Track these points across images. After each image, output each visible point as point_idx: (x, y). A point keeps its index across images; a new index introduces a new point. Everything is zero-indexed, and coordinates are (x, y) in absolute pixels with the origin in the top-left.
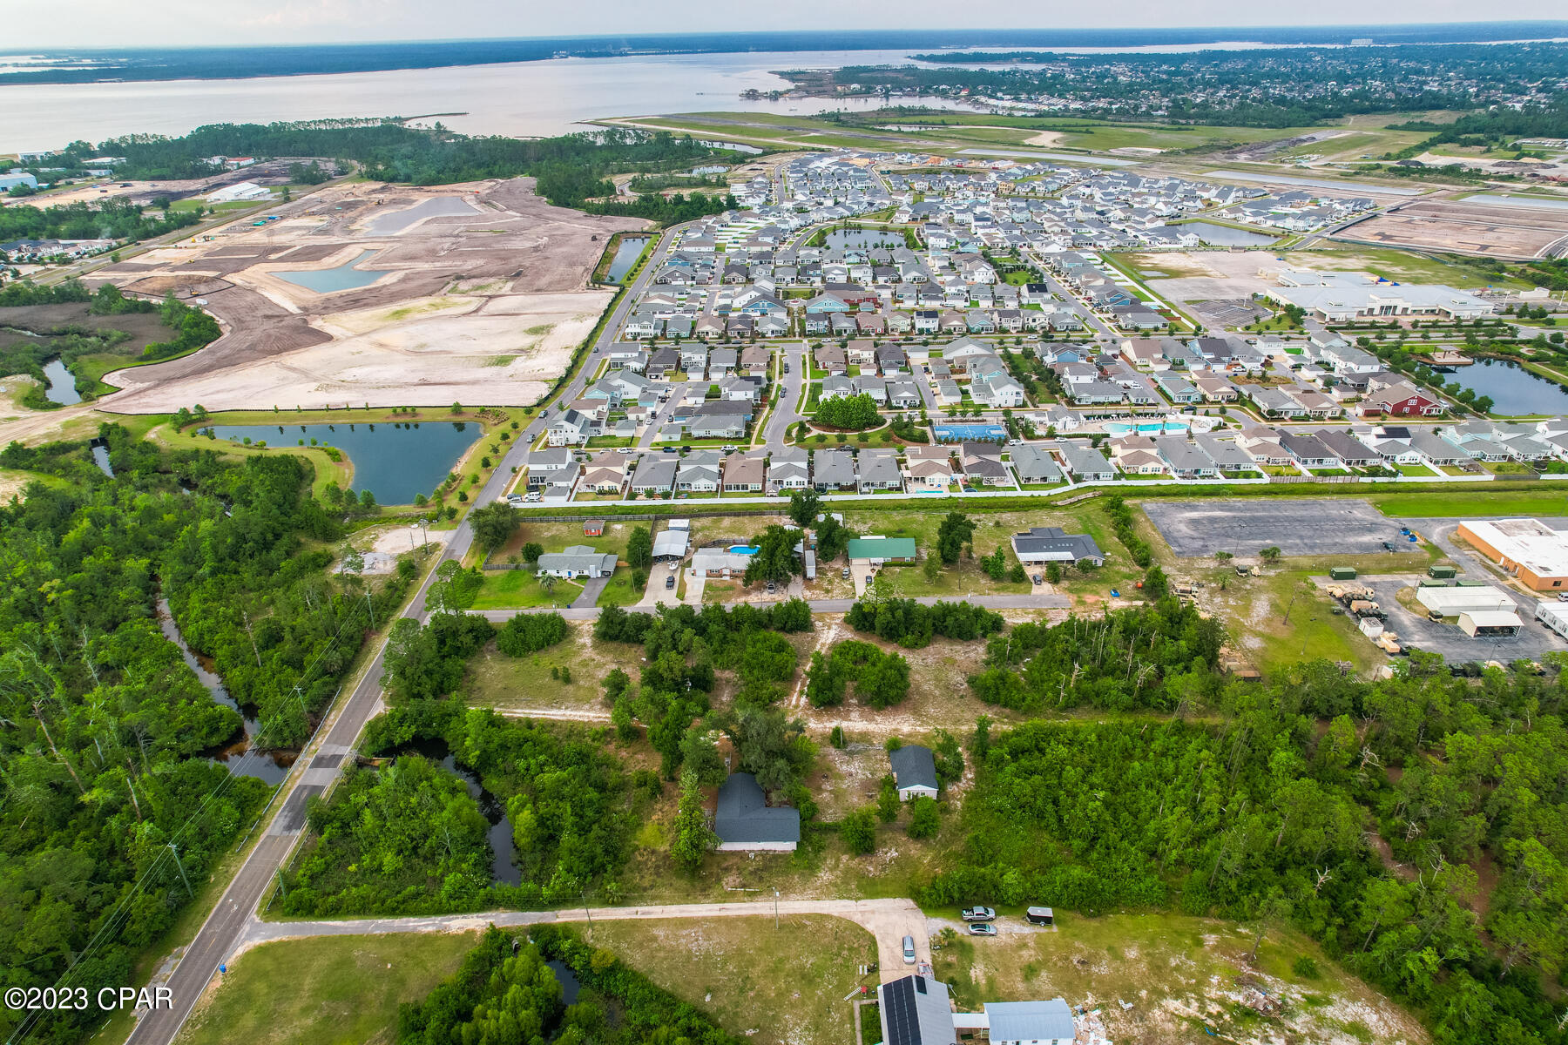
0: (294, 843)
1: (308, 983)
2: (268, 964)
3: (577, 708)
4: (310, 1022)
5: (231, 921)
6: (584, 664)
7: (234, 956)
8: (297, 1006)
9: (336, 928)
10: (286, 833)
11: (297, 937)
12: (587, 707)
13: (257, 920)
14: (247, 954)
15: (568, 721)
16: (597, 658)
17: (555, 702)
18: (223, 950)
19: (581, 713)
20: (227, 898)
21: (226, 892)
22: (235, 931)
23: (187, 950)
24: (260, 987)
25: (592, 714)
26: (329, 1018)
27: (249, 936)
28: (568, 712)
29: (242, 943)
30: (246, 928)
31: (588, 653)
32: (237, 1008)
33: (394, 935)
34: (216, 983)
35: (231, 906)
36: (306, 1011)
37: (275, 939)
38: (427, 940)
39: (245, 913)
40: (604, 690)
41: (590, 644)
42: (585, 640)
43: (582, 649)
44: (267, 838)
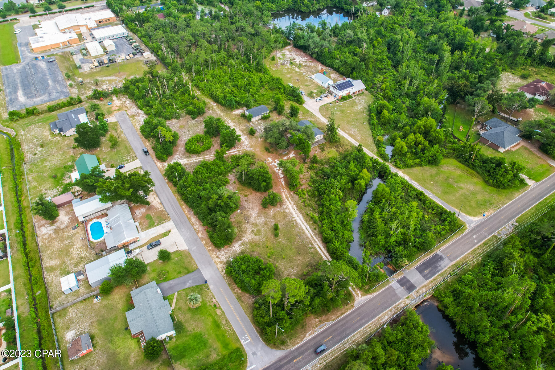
0: (442, 248)
1: (458, 195)
2: (468, 209)
3: (291, 213)
4: (461, 185)
5: (479, 231)
6: (258, 233)
7: (479, 218)
8: (463, 191)
9: (442, 203)
10: (444, 256)
11: (456, 210)
12: (287, 211)
13: (468, 226)
14: (474, 216)
15: (300, 212)
16: (249, 231)
17: (292, 224)
18: (482, 223)
19: (292, 211)
20: (477, 243)
21: (476, 246)
22: (476, 227)
23: (496, 233)
24: (473, 204)
25: (290, 206)
26: (456, 182)
27: (472, 222)
28: (295, 215)
29: (475, 221)
30: (473, 225)
31: (248, 237)
32: (482, 203)
33: (426, 188)
34: (489, 214)
35: (476, 238)
36: (461, 188)
37: (464, 214)
38: (417, 180)
39: (471, 231)
40: (272, 211)
41: (240, 243)
42: (237, 247)
43: (246, 243)
44: (451, 261)
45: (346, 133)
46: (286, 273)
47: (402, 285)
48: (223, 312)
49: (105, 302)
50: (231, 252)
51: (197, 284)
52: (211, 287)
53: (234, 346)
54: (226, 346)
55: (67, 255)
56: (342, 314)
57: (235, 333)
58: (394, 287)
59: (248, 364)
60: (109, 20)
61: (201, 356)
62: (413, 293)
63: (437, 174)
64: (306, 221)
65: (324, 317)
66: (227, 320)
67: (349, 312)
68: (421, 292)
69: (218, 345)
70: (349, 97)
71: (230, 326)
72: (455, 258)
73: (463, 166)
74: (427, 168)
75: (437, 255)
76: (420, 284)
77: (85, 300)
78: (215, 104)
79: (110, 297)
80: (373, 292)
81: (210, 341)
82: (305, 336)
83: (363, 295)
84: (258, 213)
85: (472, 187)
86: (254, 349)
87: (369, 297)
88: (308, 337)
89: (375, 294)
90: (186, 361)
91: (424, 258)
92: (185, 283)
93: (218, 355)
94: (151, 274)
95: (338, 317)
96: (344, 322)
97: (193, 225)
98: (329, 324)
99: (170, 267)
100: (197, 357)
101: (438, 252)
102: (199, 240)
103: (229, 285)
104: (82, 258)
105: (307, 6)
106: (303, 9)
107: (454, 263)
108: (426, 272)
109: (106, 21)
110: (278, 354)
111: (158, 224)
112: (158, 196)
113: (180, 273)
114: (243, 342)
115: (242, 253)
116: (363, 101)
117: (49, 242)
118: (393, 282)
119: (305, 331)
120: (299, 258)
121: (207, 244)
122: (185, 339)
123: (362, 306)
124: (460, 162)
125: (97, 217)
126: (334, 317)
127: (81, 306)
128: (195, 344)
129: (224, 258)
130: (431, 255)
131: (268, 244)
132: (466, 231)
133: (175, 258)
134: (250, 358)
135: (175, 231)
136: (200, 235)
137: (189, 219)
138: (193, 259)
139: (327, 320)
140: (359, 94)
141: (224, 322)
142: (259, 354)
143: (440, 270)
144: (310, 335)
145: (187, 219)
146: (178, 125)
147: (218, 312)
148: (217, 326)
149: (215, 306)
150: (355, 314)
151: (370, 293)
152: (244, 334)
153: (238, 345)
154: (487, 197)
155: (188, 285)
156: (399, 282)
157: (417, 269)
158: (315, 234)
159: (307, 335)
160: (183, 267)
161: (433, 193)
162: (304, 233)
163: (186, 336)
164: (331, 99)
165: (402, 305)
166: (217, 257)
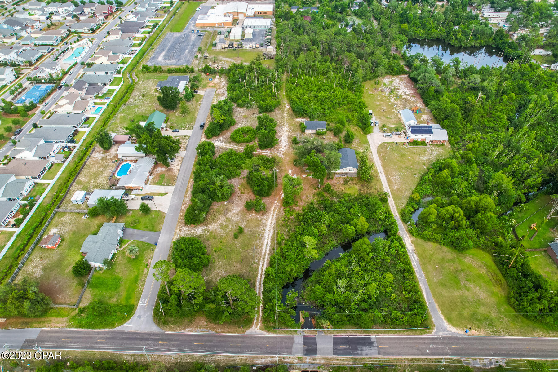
0: (382, 335)
1: (456, 294)
2: (454, 315)
3: (265, 225)
4: (472, 286)
5: (443, 344)
6: (225, 227)
7: (457, 331)
8: (468, 294)
9: (427, 293)
10: (375, 344)
11: (437, 307)
12: (264, 221)
13: (435, 330)
14: (454, 326)
15: (275, 228)
16: (219, 222)
17: (259, 236)
18: (456, 338)
19: (269, 224)
20: (428, 354)
21: (423, 357)
22: (444, 338)
23: (463, 358)
24: (466, 313)
25: (270, 219)
26: (467, 280)
27: (445, 330)
28: (268, 228)
29: (450, 331)
30: (441, 334)
31: (214, 227)
32: (479, 317)
33: (422, 269)
34: (474, 333)
35: (432, 349)
36: (468, 289)
37: (442, 316)
38: (420, 256)
39: (434, 339)
40: (252, 215)
41: (205, 227)
42: (199, 230)
43: (208, 231)
44: (379, 353)
45: (386, 177)
46: (217, 271)
47: (304, 343)
48: (148, 273)
49: (88, 221)
50: (192, 231)
51: (150, 242)
52: (157, 250)
53: (132, 302)
54: (128, 298)
55: (95, 178)
56: (229, 332)
57: (141, 293)
58: (296, 341)
59: (129, 322)
60: (266, 13)
61: (106, 294)
62: (308, 358)
63: (452, 261)
64: (272, 238)
65: (212, 325)
66: (144, 281)
67: (236, 334)
68: (318, 361)
69: (124, 294)
70: (423, 143)
71: (143, 286)
72: (385, 354)
73: (494, 267)
74: (446, 249)
75: (369, 338)
76: (323, 354)
77: (79, 213)
78: (288, 107)
79: (93, 220)
80: (272, 332)
81: (122, 288)
82: (184, 329)
83: (261, 329)
84: (239, 212)
85: (483, 295)
86: (142, 313)
87: (265, 334)
88: (187, 331)
89: (273, 335)
90: (96, 291)
91: (351, 333)
92: (143, 236)
93: (117, 301)
94: (128, 218)
95: (223, 332)
96: (224, 339)
97: (185, 196)
98: (211, 333)
99: (144, 220)
100: (104, 293)
101: (373, 337)
102: (179, 210)
103: (170, 255)
104: (101, 184)
105: (460, 41)
106: (453, 42)
107: (380, 357)
108: (341, 347)
109: (264, 13)
110: (154, 328)
111: (164, 185)
112: (182, 163)
113: (146, 227)
114: (140, 304)
115: (199, 237)
116: (436, 153)
117: (93, 164)
118: (299, 336)
119: (188, 326)
120: (238, 265)
121: (182, 216)
122: (109, 276)
123: (251, 337)
124: (495, 261)
125: (131, 161)
126: (220, 330)
127: (74, 216)
128: (111, 283)
129: (183, 234)
130: (363, 335)
131: (224, 241)
132: (428, 335)
133: (153, 215)
134: (134, 318)
135: (170, 195)
136: (183, 207)
137: (187, 191)
138: (163, 222)
139: (212, 329)
140: (437, 144)
141: (142, 281)
142: (142, 319)
143: (358, 354)
144: (189, 331)
145: (185, 191)
146: (244, 114)
147: (145, 271)
148: (136, 280)
149: (147, 265)
150: (239, 339)
151: (269, 331)
152: (145, 298)
153: (135, 303)
154: (493, 315)
155: (143, 239)
156: (305, 338)
157: (334, 339)
158: (269, 254)
159: (187, 330)
160: (152, 224)
161: (427, 277)
162: (261, 247)
163: (111, 274)
164: (402, 139)
165: (288, 360)
166: (180, 230)
